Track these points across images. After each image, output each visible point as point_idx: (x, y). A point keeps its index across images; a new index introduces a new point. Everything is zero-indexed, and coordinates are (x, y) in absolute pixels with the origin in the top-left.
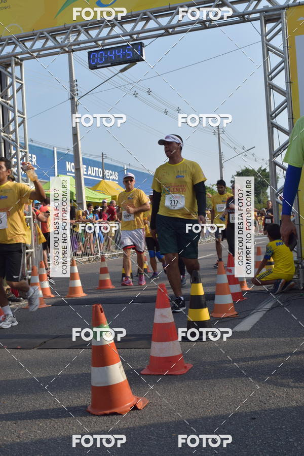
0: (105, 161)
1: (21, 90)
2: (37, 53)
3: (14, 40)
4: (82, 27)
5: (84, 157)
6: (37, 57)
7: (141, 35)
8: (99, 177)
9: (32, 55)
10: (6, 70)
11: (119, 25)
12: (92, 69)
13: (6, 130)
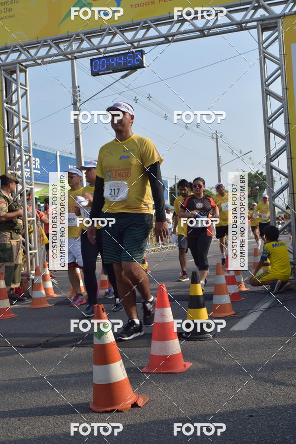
1: (25, 96)
2: (41, 60)
3: (19, 48)
4: (85, 35)
6: (40, 64)
7: (141, 43)
9: (36, 62)
10: (11, 77)
11: (119, 32)
12: (94, 76)
13: (11, 135)
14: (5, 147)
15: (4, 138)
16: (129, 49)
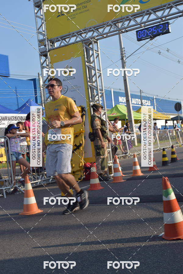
1: (98, 57)
2: (106, 35)
3: (92, 29)
4: (132, 17)
5: (132, 93)
6: (105, 37)
7: (167, 18)
8: (139, 104)
9: (103, 36)
10: (89, 47)
11: (153, 13)
12: (139, 41)
13: (91, 81)
14: (88, 89)
15: (87, 84)
16: (160, 22)
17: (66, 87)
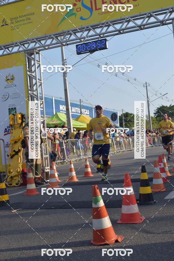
0: (82, 104)
1: (39, 67)
2: (48, 47)
3: (35, 40)
4: (72, 31)
5: (71, 102)
6: (47, 49)
7: (105, 35)
8: (78, 113)
9: (45, 48)
10: (31, 57)
11: (93, 30)
12: (78, 54)
13: (32, 90)
14: (29, 97)
15: (28, 92)
16: (98, 39)
17: (7, 95)
